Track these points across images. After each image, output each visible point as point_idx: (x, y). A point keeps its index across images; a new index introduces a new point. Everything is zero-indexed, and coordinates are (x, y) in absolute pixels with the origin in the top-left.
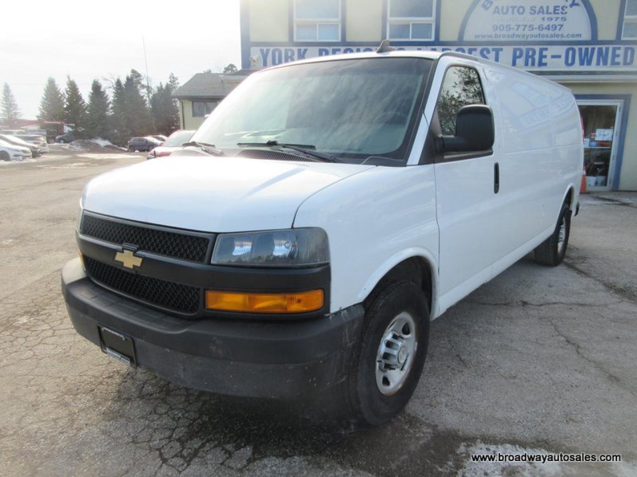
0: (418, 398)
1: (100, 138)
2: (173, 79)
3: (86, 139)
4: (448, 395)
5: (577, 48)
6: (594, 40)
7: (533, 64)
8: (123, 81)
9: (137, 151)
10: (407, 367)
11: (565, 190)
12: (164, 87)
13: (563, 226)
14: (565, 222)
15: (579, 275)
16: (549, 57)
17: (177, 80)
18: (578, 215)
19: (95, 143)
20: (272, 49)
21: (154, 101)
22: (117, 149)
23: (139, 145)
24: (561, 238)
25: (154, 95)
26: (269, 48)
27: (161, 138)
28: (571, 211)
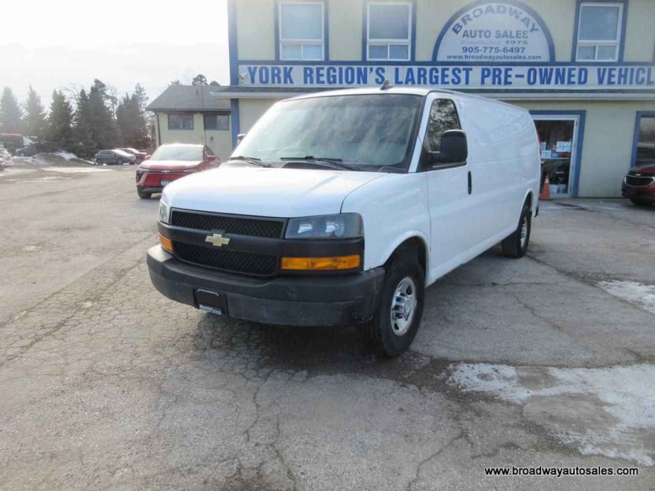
0: (418, 342)
1: (64, 152)
2: (140, 90)
3: (49, 152)
4: (439, 340)
5: (537, 68)
6: (553, 62)
7: (500, 83)
8: (88, 91)
9: (105, 164)
10: (410, 318)
11: (525, 194)
12: (130, 97)
13: (525, 225)
14: (526, 221)
15: (538, 264)
16: (513, 77)
17: (144, 90)
18: (537, 217)
19: (59, 156)
20: (259, 67)
21: (120, 111)
22: (84, 163)
23: (107, 159)
24: (524, 234)
25: (120, 106)
26: (256, 66)
27: (130, 151)
28: (531, 213)
